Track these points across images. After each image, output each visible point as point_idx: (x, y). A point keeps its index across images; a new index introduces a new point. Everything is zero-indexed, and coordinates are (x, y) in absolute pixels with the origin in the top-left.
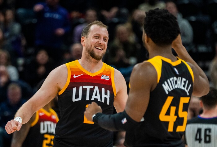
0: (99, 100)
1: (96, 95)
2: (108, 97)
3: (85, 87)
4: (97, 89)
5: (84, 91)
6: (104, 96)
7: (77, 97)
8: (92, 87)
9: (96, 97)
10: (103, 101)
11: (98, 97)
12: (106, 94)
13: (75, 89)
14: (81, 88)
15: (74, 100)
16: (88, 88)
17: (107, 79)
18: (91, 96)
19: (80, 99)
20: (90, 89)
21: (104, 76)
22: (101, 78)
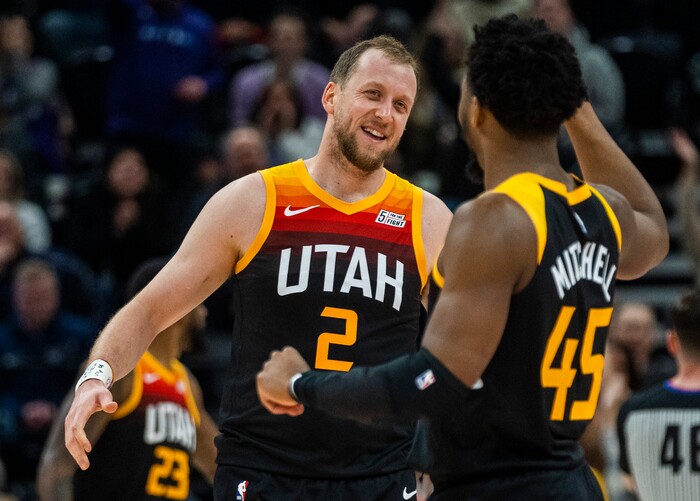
0: (367, 293)
1: (358, 276)
2: (398, 283)
3: (319, 248)
4: (360, 255)
5: (319, 261)
6: (383, 279)
7: (293, 279)
8: (344, 249)
9: (357, 284)
10: (380, 296)
11: (364, 284)
12: (391, 272)
13: (286, 254)
14: (307, 251)
15: (283, 290)
16: (332, 251)
17: (398, 223)
18: (339, 279)
19: (302, 286)
20: (339, 255)
21: (386, 215)
22: (377, 221)
